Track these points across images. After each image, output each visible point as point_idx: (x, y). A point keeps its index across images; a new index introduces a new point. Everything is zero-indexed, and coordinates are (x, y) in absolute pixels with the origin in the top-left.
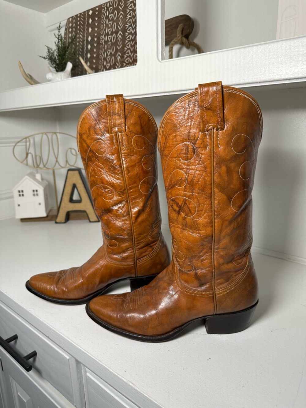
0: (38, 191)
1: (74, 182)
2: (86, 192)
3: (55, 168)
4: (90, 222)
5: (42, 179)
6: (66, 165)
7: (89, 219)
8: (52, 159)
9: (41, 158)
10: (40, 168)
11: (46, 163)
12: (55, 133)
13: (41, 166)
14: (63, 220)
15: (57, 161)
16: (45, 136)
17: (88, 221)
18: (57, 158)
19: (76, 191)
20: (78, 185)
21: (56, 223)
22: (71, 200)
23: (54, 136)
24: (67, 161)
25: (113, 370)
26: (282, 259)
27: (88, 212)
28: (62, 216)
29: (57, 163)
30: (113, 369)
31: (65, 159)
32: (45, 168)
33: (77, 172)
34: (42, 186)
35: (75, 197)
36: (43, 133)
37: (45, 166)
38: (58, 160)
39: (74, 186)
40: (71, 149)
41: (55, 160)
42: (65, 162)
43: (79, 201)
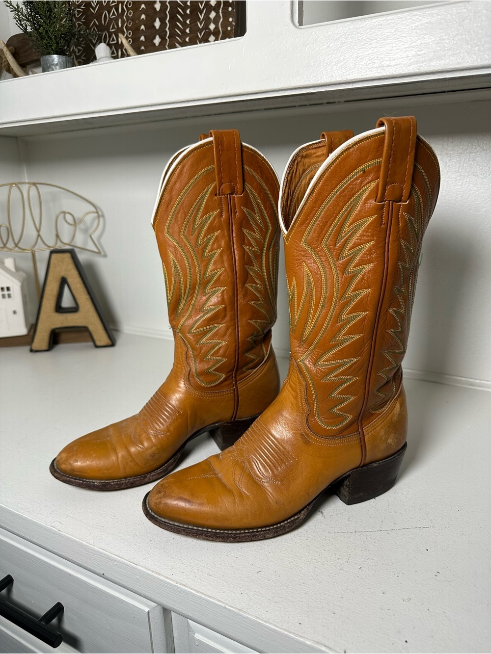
0: (11, 289)
1: (63, 274)
2: (86, 292)
3: (36, 248)
4: (97, 347)
5: (17, 269)
6: (56, 243)
7: (93, 341)
8: (31, 232)
9: (9, 231)
10: (7, 248)
11: (19, 241)
12: (34, 184)
13: (10, 244)
14: (45, 346)
15: (39, 235)
16: (14, 189)
17: (91, 344)
18: (38, 231)
19: (66, 290)
20: (69, 280)
21: (31, 351)
22: (59, 309)
23: (33, 189)
24: (57, 236)
25: (275, 625)
26: (436, 382)
27: (91, 328)
28: (42, 338)
29: (39, 239)
30: (275, 623)
31: (54, 232)
32: (17, 249)
33: (68, 255)
34: (18, 279)
35: (67, 302)
36: (11, 184)
37: (16, 245)
38: (41, 234)
39: (64, 282)
40: (64, 213)
41: (35, 233)
42: (54, 237)
43: (75, 309)
